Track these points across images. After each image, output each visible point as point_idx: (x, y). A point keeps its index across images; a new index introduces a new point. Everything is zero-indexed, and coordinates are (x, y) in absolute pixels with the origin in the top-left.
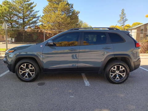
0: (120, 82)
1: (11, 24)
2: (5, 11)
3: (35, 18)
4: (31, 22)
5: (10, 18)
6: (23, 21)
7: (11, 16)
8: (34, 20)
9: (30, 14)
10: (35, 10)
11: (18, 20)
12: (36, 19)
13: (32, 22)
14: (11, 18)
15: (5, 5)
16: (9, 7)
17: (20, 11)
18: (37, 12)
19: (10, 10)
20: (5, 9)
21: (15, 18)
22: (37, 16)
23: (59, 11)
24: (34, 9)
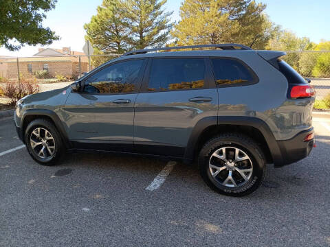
0: (235, 192)
1: (119, 43)
2: (107, 18)
3: (163, 28)
4: (156, 37)
5: (115, 33)
6: (141, 37)
7: (118, 29)
8: (162, 32)
9: (152, 20)
10: (166, 12)
11: (131, 36)
12: (166, 31)
13: (159, 38)
14: (117, 33)
15: (107, 6)
16: (113, 11)
17: (134, 15)
18: (168, 15)
19: (116, 16)
20: (107, 15)
21: (126, 32)
22: (169, 23)
23: (214, 7)
24: (162, 9)
